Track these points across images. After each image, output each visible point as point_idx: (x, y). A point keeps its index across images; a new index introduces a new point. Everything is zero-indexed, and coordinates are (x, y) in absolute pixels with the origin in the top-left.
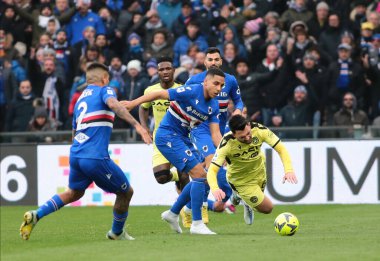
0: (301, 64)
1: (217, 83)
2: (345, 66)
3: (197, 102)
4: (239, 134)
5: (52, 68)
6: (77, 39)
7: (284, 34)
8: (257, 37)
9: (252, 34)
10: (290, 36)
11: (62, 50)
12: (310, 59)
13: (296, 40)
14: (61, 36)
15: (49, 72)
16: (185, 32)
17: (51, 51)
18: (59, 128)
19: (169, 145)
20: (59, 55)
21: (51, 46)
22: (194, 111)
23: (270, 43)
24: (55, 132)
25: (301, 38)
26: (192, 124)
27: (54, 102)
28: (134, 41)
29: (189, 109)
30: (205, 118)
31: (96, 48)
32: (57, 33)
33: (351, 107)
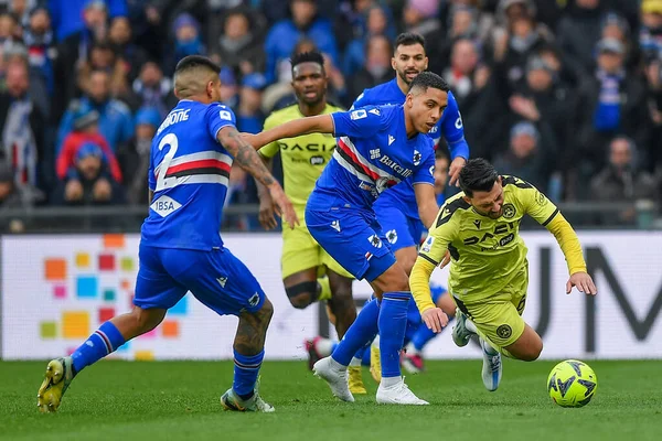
0: (523, 80)
1: (431, 104)
2: (610, 85)
3: (391, 140)
4: (479, 198)
5: (24, 84)
6: (70, 26)
7: (487, 21)
8: (431, 26)
9: (422, 19)
10: (497, 23)
11: (40, 48)
12: (541, 70)
13: (511, 33)
14: (40, 19)
15: (16, 93)
16: (288, 14)
17: (18, 50)
18: (38, 204)
19: (336, 226)
20: (36, 59)
21: (18, 39)
22: (385, 159)
23: (459, 38)
24: (30, 211)
25: (522, 28)
26: (380, 184)
27: (26, 151)
28: (186, 31)
29: (375, 153)
30: (407, 172)
31: (111, 46)
32: (32, 13)
33: (626, 167)
